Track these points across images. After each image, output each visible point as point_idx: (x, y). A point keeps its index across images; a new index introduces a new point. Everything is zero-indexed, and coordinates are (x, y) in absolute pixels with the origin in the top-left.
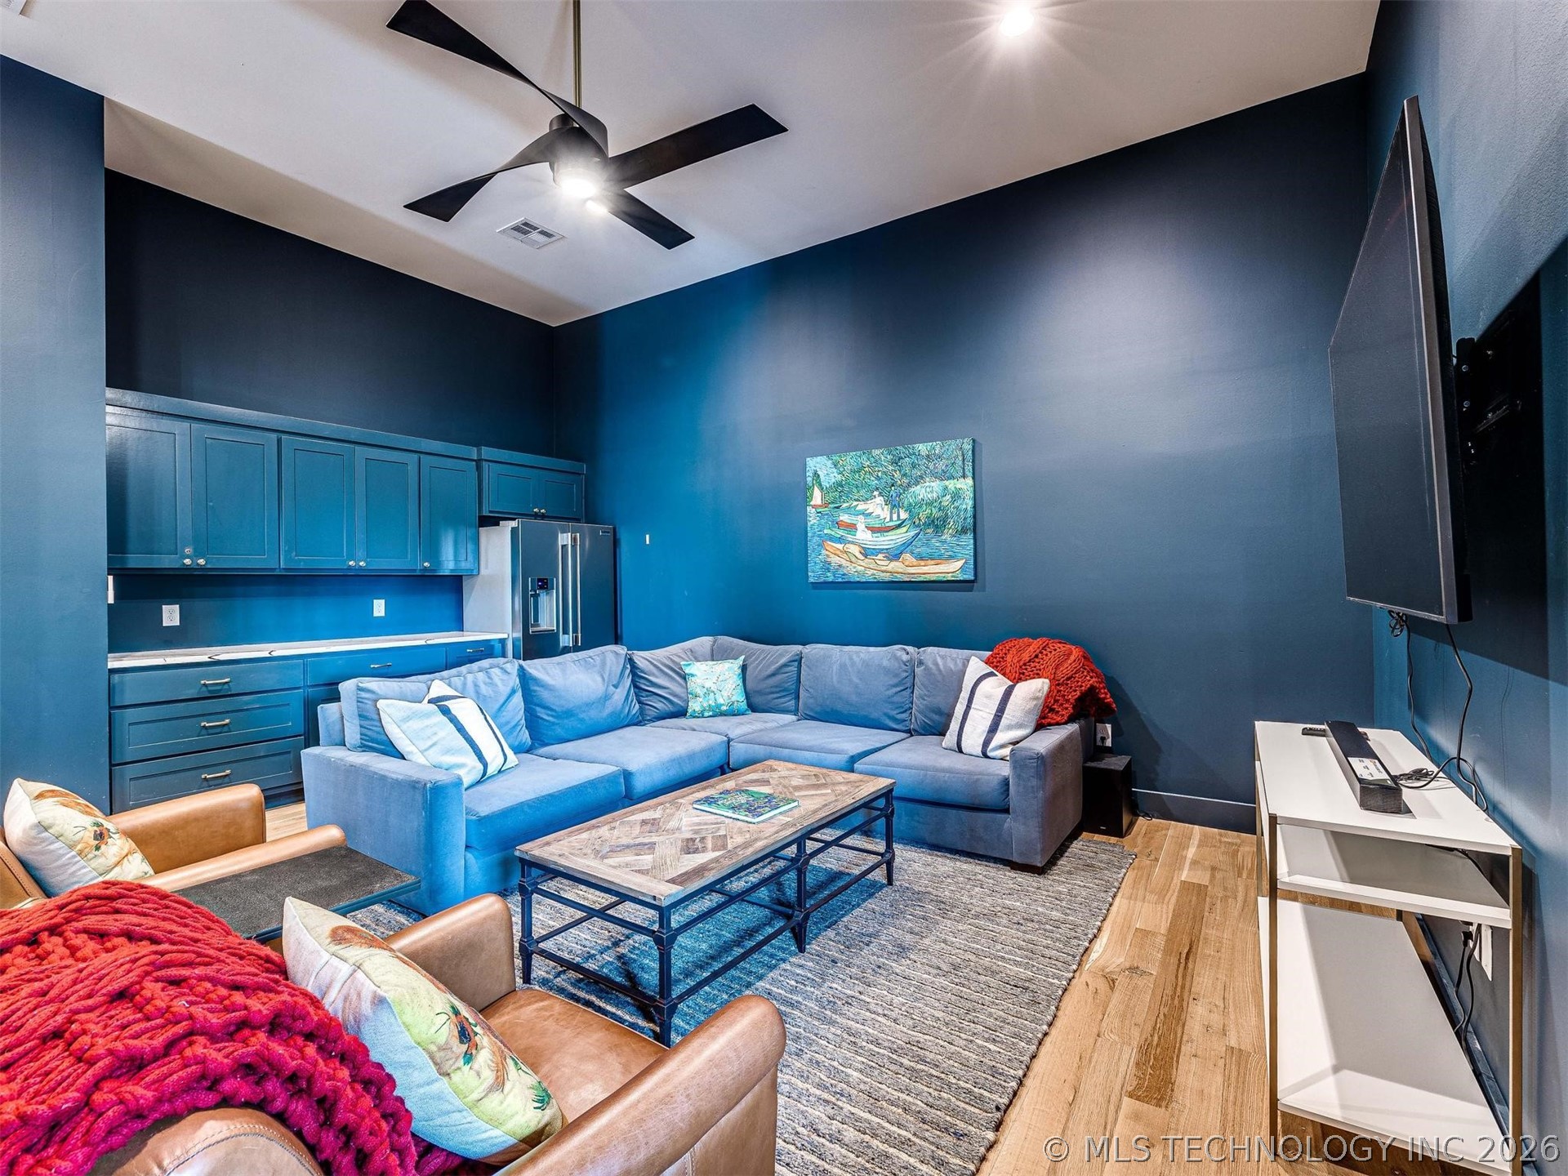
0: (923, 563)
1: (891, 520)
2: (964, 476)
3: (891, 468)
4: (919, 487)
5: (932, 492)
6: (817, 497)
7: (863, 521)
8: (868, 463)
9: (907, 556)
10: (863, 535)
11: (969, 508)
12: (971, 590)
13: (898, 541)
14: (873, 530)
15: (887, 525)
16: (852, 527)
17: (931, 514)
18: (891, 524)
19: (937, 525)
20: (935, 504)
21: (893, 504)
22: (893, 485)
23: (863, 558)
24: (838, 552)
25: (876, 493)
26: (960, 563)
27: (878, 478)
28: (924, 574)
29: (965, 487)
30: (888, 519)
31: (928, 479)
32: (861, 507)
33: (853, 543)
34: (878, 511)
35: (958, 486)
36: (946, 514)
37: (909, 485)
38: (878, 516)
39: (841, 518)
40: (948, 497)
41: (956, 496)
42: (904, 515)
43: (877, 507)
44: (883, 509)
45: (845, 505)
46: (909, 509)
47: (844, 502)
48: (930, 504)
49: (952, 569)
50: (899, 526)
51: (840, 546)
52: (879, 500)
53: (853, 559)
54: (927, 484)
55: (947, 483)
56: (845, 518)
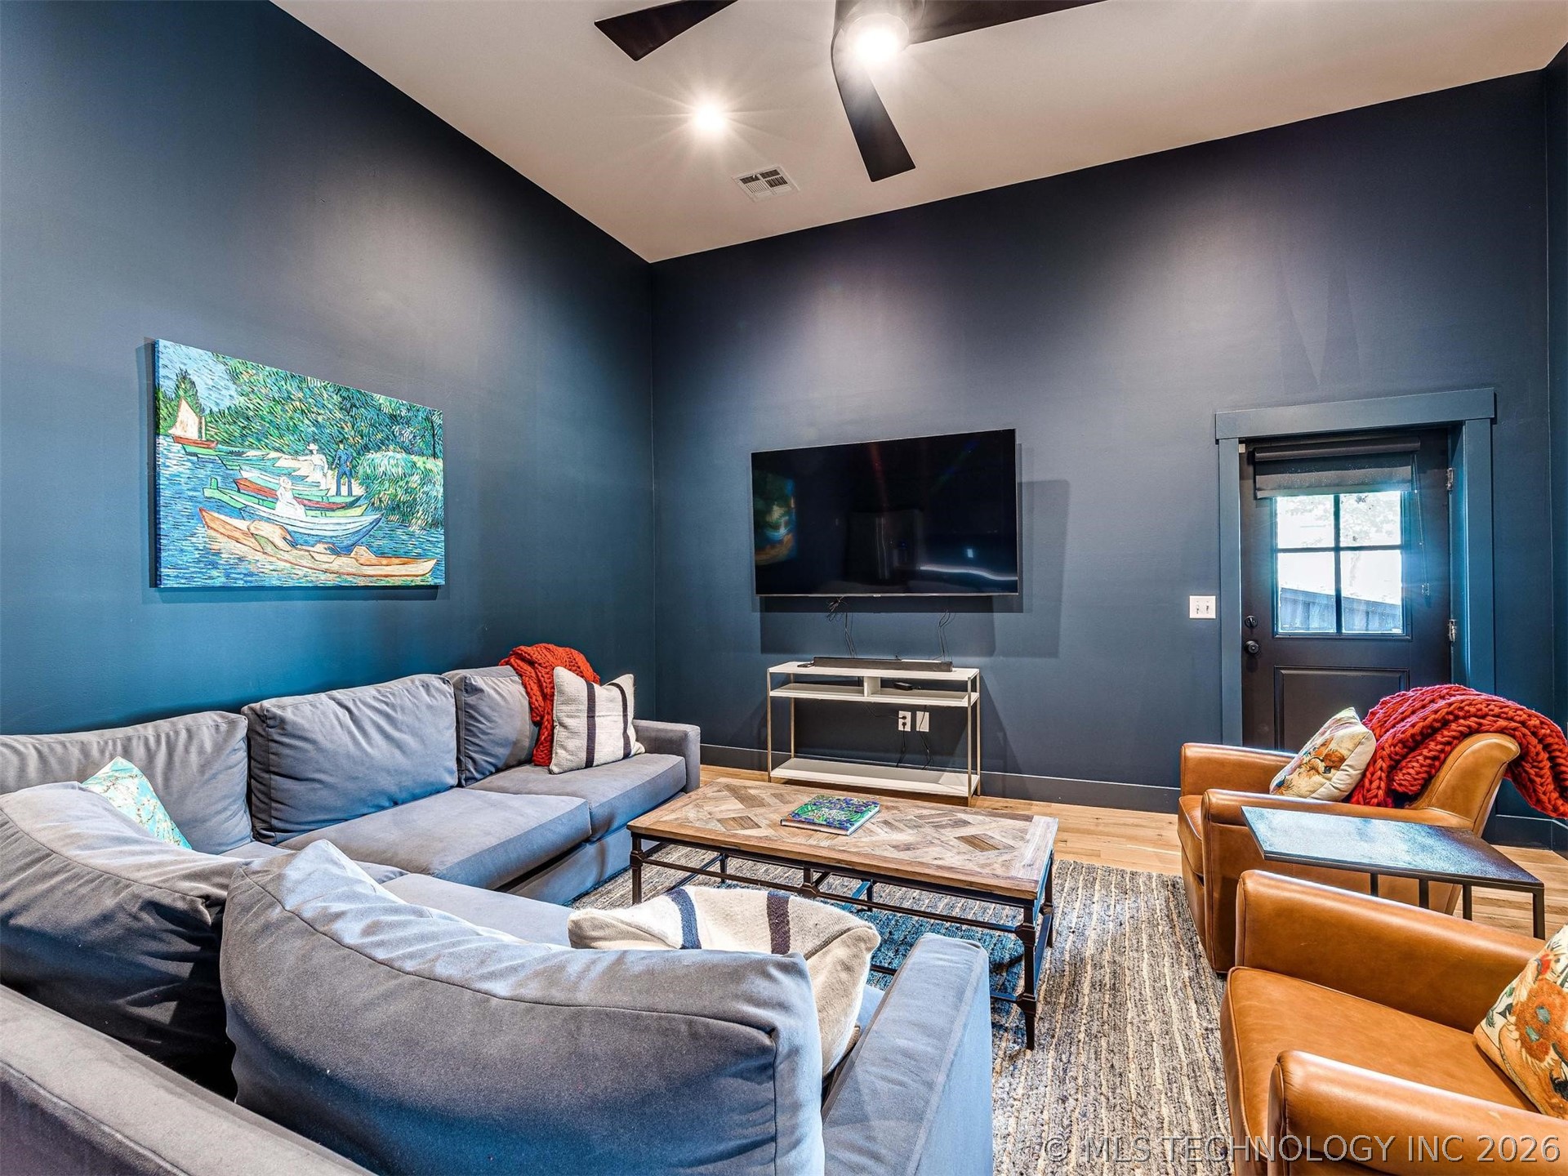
0: (384, 561)
1: (338, 493)
2: (435, 456)
3: (338, 415)
4: (379, 455)
5: (397, 465)
6: (186, 424)
7: (289, 486)
8: (301, 395)
9: (362, 551)
10: (288, 509)
11: (440, 497)
12: (434, 598)
13: (349, 526)
14: (309, 506)
15: (332, 500)
16: (267, 495)
17: (396, 496)
18: (338, 500)
19: (402, 510)
20: (401, 483)
21: (345, 470)
22: (341, 442)
23: (288, 548)
24: (237, 534)
25: (313, 447)
26: (431, 564)
27: (316, 423)
28: (386, 576)
29: (435, 470)
30: (333, 492)
31: (391, 447)
32: (285, 462)
33: (268, 520)
34: (317, 476)
35: (429, 466)
36: (415, 500)
37: (366, 448)
38: (317, 484)
39: (245, 475)
40: (416, 478)
41: (426, 477)
42: (358, 490)
43: (314, 468)
44: (325, 475)
45: (251, 453)
46: (367, 480)
47: (251, 446)
48: (395, 481)
49: (422, 571)
50: (351, 505)
51: (242, 525)
52: (319, 459)
53: (269, 549)
54: (390, 454)
55: (415, 458)
56: (250, 474)
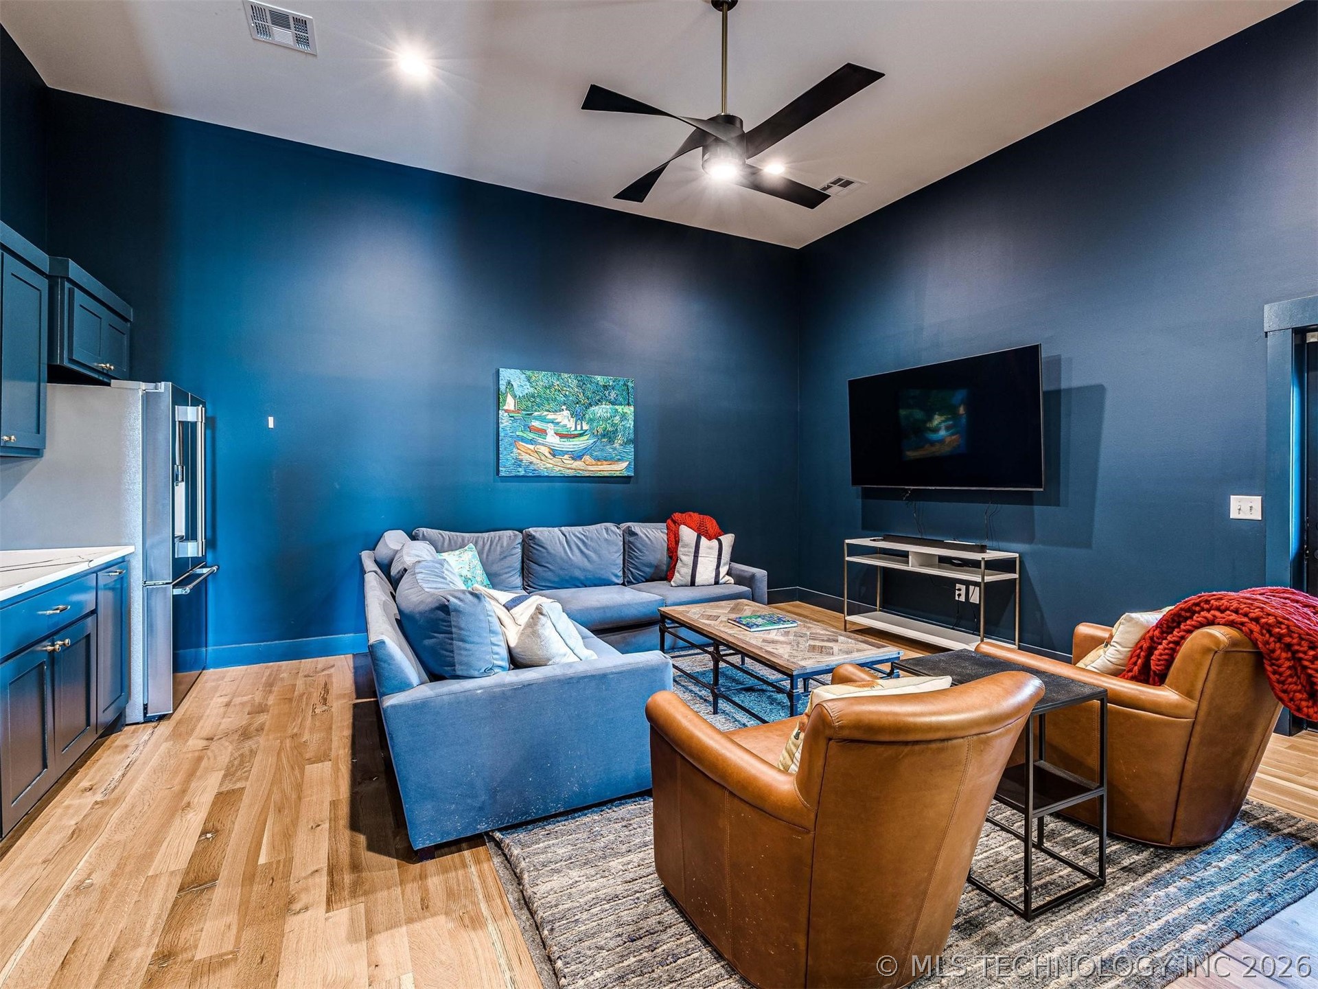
0: (599, 463)
1: (576, 429)
2: (629, 404)
3: (576, 390)
4: (597, 407)
5: (607, 412)
6: (510, 403)
7: (553, 427)
8: (558, 383)
9: (587, 458)
10: (552, 439)
11: (631, 426)
12: (629, 483)
13: (580, 446)
14: (561, 436)
15: (573, 433)
16: (543, 432)
17: (606, 429)
18: (576, 432)
19: (609, 436)
20: (609, 421)
21: (579, 417)
22: (577, 403)
23: (552, 457)
24: (529, 452)
25: (564, 407)
26: (626, 464)
27: (565, 396)
28: (600, 471)
29: (629, 412)
30: (573, 429)
31: (604, 403)
32: (551, 416)
33: (543, 445)
34: (565, 422)
35: (625, 411)
36: (617, 429)
37: (590, 405)
38: (565, 426)
39: (533, 424)
40: (618, 418)
41: (624, 417)
42: (585, 427)
43: (565, 419)
44: (569, 420)
45: (536, 414)
46: (591, 421)
47: (536, 411)
48: (606, 420)
49: (620, 468)
50: (581, 435)
51: (531, 447)
52: (566, 413)
53: (543, 458)
54: (604, 406)
55: (617, 407)
56: (536, 424)
